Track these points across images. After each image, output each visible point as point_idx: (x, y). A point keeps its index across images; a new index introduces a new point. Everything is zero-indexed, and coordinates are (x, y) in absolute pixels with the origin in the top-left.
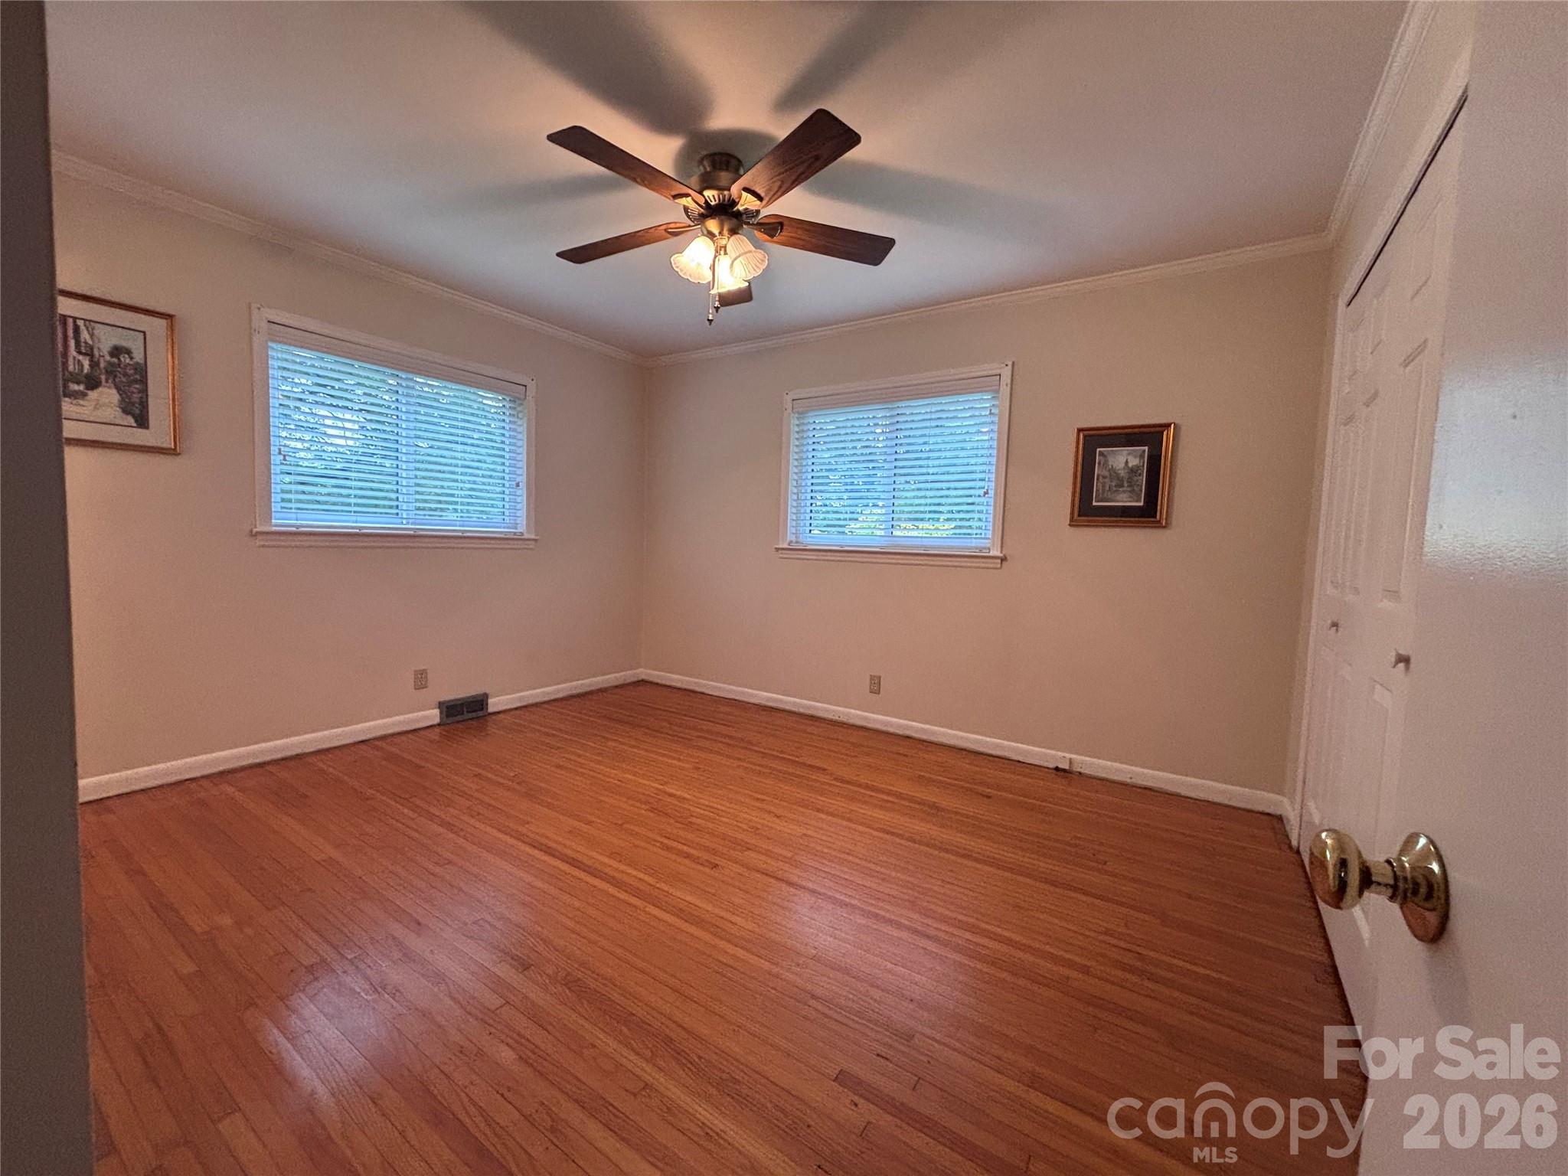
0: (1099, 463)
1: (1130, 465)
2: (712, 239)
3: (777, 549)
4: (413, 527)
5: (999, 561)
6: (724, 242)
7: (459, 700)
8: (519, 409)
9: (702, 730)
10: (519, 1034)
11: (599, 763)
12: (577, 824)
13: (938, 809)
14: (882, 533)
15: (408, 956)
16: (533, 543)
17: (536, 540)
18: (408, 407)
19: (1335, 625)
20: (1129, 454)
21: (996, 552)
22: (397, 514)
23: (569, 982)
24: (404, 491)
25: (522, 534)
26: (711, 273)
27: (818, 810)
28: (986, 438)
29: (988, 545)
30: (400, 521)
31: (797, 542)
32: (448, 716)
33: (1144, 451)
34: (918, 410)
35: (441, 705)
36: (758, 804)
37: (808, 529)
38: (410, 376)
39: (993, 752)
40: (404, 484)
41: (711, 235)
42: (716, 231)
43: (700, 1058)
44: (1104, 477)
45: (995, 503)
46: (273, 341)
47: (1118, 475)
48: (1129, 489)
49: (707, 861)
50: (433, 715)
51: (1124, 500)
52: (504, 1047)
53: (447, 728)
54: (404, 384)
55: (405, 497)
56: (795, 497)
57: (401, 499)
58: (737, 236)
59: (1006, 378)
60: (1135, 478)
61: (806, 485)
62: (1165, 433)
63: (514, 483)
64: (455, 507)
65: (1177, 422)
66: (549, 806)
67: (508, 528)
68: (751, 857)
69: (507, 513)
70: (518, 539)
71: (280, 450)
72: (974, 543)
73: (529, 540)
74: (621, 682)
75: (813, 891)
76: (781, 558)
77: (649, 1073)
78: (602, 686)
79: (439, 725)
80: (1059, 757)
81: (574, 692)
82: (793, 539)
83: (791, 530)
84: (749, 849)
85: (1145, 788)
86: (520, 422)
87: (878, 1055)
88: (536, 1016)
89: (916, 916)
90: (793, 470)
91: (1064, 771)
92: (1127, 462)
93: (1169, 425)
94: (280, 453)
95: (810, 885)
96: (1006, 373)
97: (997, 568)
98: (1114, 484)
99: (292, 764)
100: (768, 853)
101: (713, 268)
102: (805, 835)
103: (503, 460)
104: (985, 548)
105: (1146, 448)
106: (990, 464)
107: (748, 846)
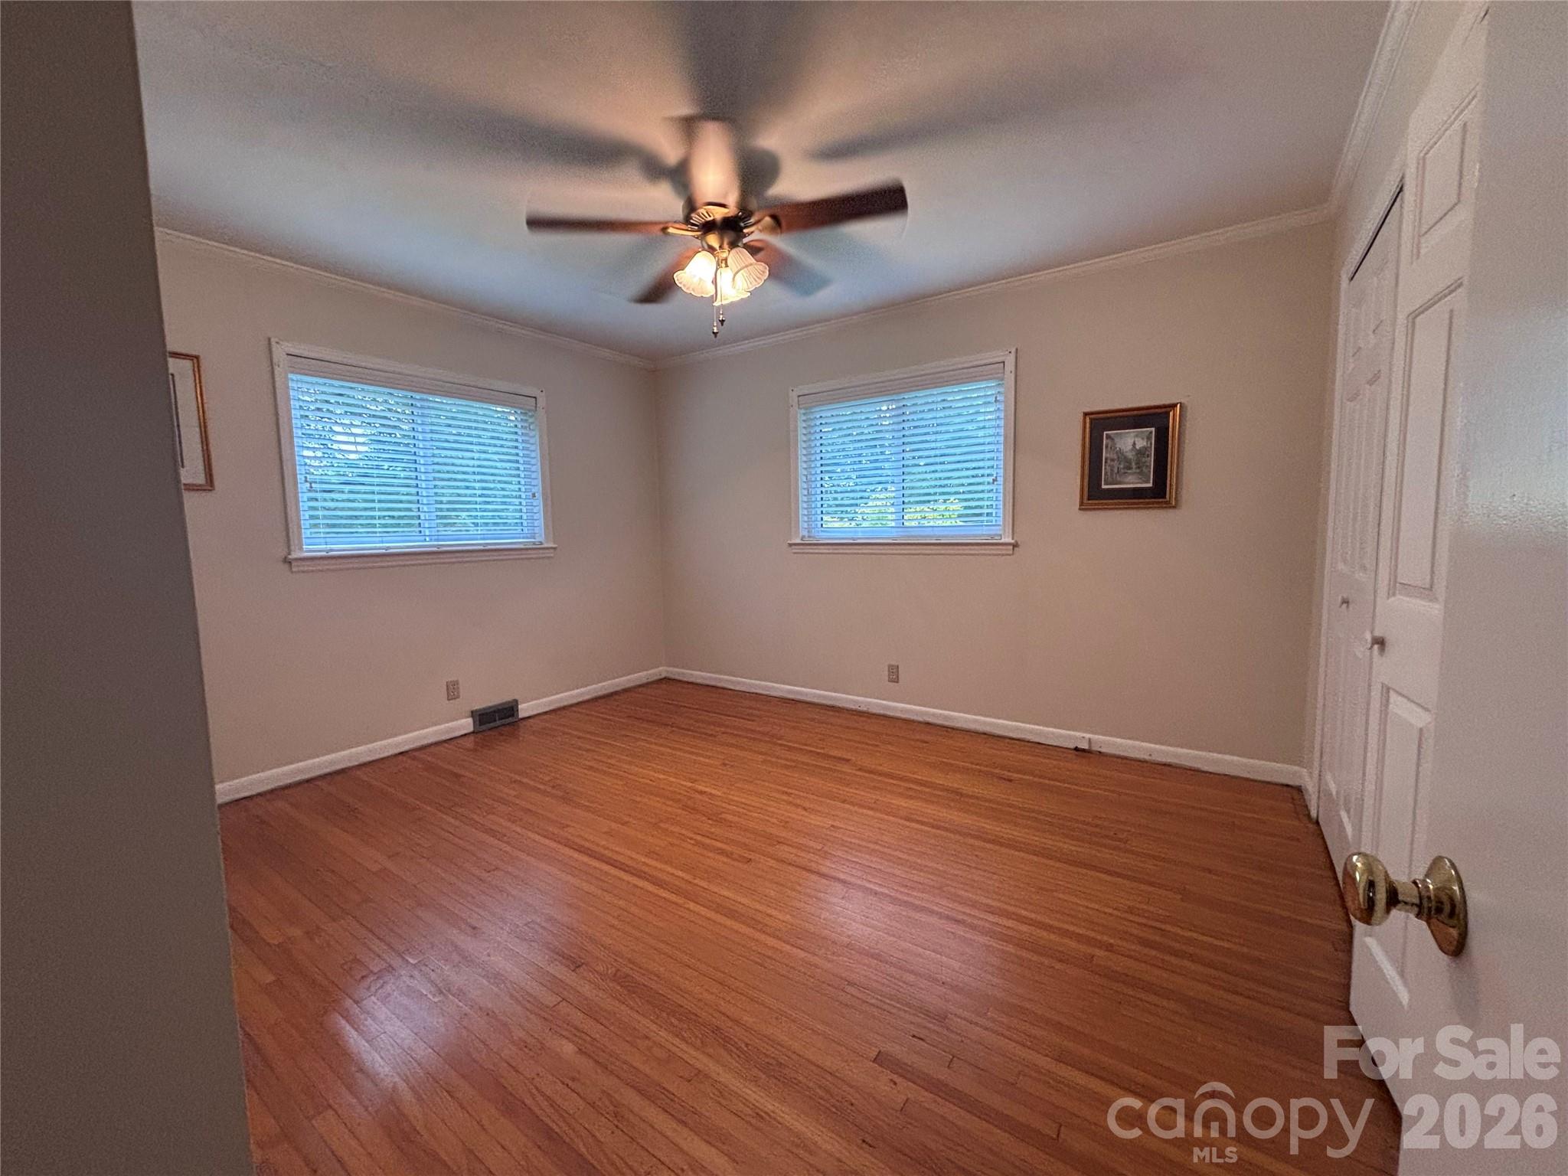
0: (1107, 447)
1: (1137, 447)
2: (712, 254)
3: (790, 545)
4: (436, 543)
5: (1011, 547)
6: (724, 255)
7: (490, 707)
8: (531, 420)
9: (727, 727)
10: (576, 1028)
11: (630, 763)
12: (614, 825)
13: (962, 795)
14: (893, 524)
15: (467, 959)
16: (552, 551)
17: (555, 548)
18: (424, 427)
19: (1345, 602)
20: (1137, 436)
21: (1009, 540)
22: (420, 532)
23: (618, 978)
24: (426, 509)
25: (541, 543)
26: (714, 287)
27: (844, 801)
28: (993, 417)
29: (1001, 532)
30: (422, 538)
31: (809, 537)
32: (481, 723)
33: (1151, 432)
34: (921, 399)
35: (473, 714)
36: (785, 797)
37: (819, 524)
38: (425, 396)
39: (1011, 735)
40: (425, 502)
41: (711, 249)
42: (716, 245)
43: (747, 1045)
44: (1113, 460)
45: (1005, 489)
46: (292, 372)
47: (1125, 457)
48: (1138, 471)
49: (740, 856)
50: (466, 724)
51: (1131, 482)
52: (564, 1042)
53: (480, 736)
54: (419, 405)
55: (427, 515)
56: (806, 492)
57: (422, 517)
58: (737, 249)
59: (1010, 366)
60: (1144, 460)
61: (816, 480)
62: (1171, 413)
63: (530, 494)
64: (476, 521)
65: (1182, 401)
66: (587, 809)
67: (527, 538)
68: (784, 851)
69: (525, 524)
70: (538, 548)
71: (306, 477)
72: (985, 531)
73: (547, 548)
74: (645, 681)
75: (843, 882)
76: (795, 553)
77: (701, 1061)
78: (627, 686)
79: (473, 732)
80: (1080, 738)
81: (600, 693)
82: (806, 533)
83: (803, 525)
84: (779, 843)
85: (1165, 765)
86: (532, 434)
87: (914, 1036)
88: (592, 1012)
89: (944, 902)
90: (802, 465)
91: (1084, 750)
92: (1134, 444)
93: (1175, 406)
94: (306, 481)
95: (842, 876)
96: (1010, 360)
97: (1010, 555)
98: (1122, 466)
99: (338, 778)
100: (800, 847)
101: (715, 282)
102: (832, 826)
103: (517, 465)
104: (998, 535)
105: (1153, 429)
106: (998, 443)
107: (778, 839)
